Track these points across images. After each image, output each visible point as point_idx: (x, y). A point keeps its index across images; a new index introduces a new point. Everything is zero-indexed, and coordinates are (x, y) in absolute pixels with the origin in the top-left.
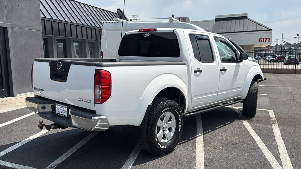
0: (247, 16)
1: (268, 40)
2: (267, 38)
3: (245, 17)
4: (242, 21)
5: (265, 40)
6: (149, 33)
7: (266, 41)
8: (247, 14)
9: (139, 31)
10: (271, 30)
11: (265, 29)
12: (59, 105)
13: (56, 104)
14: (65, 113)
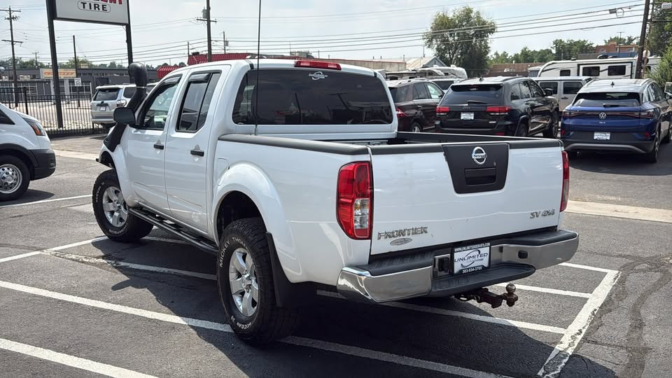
6: (324, 73)
9: (298, 65)
12: (464, 248)
13: (456, 250)
14: (482, 260)
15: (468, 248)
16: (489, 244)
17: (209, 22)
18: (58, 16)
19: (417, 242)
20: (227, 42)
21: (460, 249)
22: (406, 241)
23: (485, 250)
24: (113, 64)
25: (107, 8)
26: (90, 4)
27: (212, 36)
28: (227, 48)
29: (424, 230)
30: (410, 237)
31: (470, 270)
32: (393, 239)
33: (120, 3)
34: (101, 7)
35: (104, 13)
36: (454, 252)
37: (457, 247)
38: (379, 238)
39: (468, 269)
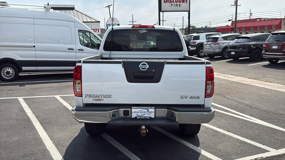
0: (74, 8)
1: (97, 31)
2: (96, 29)
3: (72, 9)
4: (71, 11)
5: (95, 30)
6: (146, 30)
7: (96, 32)
8: (74, 5)
9: (133, 27)
10: (99, 22)
11: (94, 21)
12: (138, 107)
13: (132, 107)
14: (150, 114)
15: (140, 107)
16: (154, 108)
17: (237, 6)
18: (162, 10)
19: (106, 101)
20: (252, 14)
21: (135, 107)
22: (100, 100)
23: (152, 110)
24: (206, 27)
25: (181, 5)
26: (174, 4)
27: (237, 12)
28: (251, 16)
29: (110, 96)
30: (103, 98)
31: (141, 118)
32: (93, 98)
33: (186, 2)
34: (178, 5)
35: (180, 7)
36: (132, 108)
37: (134, 106)
38: (86, 97)
39: (140, 117)
